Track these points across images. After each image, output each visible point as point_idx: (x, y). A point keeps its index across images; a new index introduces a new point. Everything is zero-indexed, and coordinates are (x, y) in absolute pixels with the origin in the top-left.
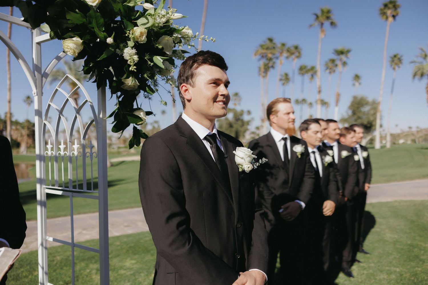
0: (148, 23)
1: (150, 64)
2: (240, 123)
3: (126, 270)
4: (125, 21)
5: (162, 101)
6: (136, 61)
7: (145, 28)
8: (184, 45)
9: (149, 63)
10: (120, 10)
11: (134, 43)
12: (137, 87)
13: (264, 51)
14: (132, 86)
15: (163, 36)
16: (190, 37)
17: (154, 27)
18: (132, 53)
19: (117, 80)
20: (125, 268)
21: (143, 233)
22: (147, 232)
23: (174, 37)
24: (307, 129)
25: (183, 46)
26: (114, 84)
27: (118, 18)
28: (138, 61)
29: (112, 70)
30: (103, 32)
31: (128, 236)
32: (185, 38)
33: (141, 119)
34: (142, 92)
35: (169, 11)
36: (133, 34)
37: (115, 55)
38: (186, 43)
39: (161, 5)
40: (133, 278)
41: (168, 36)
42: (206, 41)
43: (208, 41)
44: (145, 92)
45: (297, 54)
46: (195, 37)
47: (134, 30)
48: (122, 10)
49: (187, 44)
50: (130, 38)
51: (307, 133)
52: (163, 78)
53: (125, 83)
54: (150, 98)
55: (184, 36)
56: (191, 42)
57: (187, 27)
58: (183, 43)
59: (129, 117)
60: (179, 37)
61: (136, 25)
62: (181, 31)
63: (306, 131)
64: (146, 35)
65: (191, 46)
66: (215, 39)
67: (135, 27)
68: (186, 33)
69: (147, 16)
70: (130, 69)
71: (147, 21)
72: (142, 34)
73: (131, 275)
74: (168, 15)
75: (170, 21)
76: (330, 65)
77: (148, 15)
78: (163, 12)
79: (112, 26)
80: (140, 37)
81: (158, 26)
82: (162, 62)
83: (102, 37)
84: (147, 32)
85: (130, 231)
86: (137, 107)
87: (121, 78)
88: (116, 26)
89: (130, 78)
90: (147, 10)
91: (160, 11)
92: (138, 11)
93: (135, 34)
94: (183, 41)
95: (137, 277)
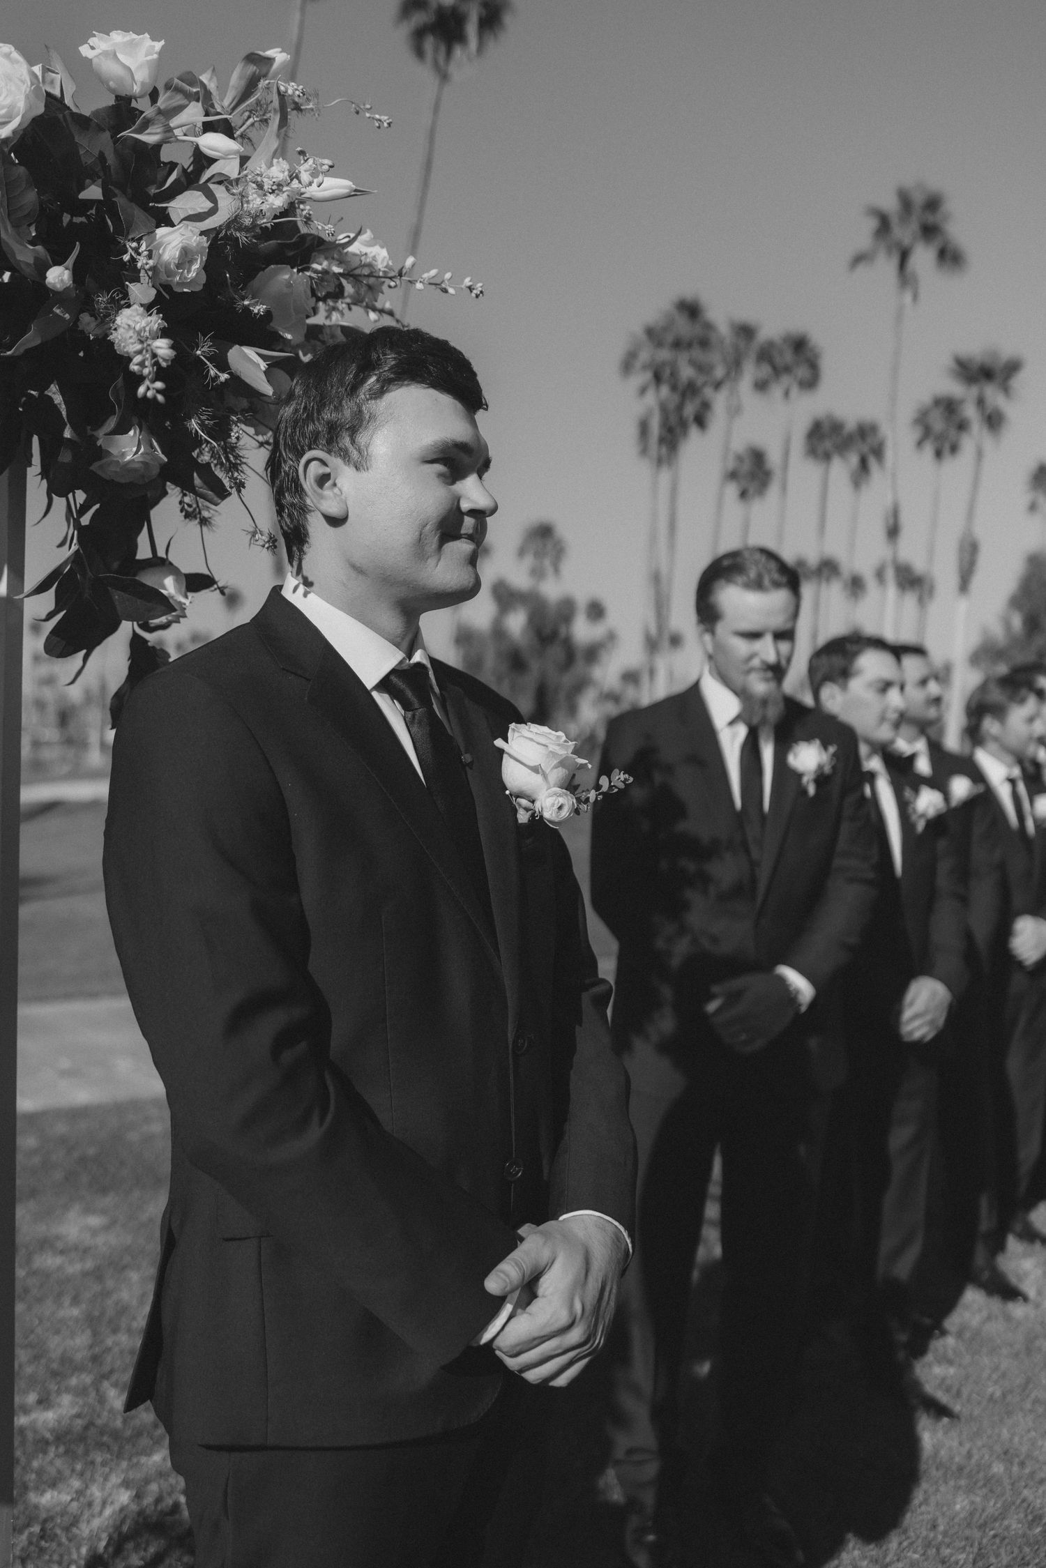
0: (213, 211)
1: (217, 377)
2: (556, 652)
3: (62, 1252)
4: (120, 200)
5: (254, 534)
6: (165, 360)
7: (202, 233)
8: (353, 307)
9: (213, 372)
10: (102, 157)
11: (154, 292)
12: (155, 471)
13: (665, 354)
14: (137, 466)
15: (272, 266)
16: (381, 274)
17: (236, 230)
18: (147, 329)
19: (76, 438)
20: (60, 1245)
21: (135, 1105)
22: (155, 1102)
23: (316, 271)
24: (843, 674)
25: (346, 311)
26: (66, 457)
27: (93, 192)
28: (172, 361)
29: (58, 399)
30: (33, 243)
31: (76, 1114)
32: (361, 279)
33: (166, 605)
34: (174, 495)
35: (302, 168)
36: (150, 257)
37: (74, 335)
38: (362, 302)
39: (269, 140)
40: (96, 1288)
41: (292, 268)
42: (445, 291)
43: (451, 291)
44: (185, 495)
45: (802, 372)
46: (400, 275)
47: (158, 236)
48: (111, 159)
49: (364, 304)
50: (139, 271)
51: (844, 687)
52: (260, 438)
53: (109, 453)
54: (204, 522)
55: (355, 269)
56: (382, 293)
57: (367, 236)
58: (348, 300)
59: (117, 596)
60: (334, 274)
61: (165, 220)
62: (343, 249)
63: (840, 681)
64: (205, 258)
65: (381, 311)
66: (480, 285)
67: (158, 226)
68: (363, 258)
69: (211, 186)
70: (141, 390)
71: (208, 205)
72: (186, 255)
73: (85, 1274)
74: (295, 184)
75: (302, 206)
76: (938, 424)
77: (214, 180)
78: (278, 171)
79: (65, 224)
80: (178, 266)
81: (254, 225)
82: (264, 369)
83: (27, 264)
84: (209, 247)
85: (81, 1096)
86: (149, 555)
87: (95, 433)
88: (81, 223)
89: (131, 433)
90: (212, 161)
91: (263, 166)
92: (173, 165)
93: (160, 256)
94: (349, 289)
95: (110, 1283)
